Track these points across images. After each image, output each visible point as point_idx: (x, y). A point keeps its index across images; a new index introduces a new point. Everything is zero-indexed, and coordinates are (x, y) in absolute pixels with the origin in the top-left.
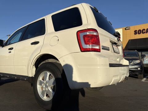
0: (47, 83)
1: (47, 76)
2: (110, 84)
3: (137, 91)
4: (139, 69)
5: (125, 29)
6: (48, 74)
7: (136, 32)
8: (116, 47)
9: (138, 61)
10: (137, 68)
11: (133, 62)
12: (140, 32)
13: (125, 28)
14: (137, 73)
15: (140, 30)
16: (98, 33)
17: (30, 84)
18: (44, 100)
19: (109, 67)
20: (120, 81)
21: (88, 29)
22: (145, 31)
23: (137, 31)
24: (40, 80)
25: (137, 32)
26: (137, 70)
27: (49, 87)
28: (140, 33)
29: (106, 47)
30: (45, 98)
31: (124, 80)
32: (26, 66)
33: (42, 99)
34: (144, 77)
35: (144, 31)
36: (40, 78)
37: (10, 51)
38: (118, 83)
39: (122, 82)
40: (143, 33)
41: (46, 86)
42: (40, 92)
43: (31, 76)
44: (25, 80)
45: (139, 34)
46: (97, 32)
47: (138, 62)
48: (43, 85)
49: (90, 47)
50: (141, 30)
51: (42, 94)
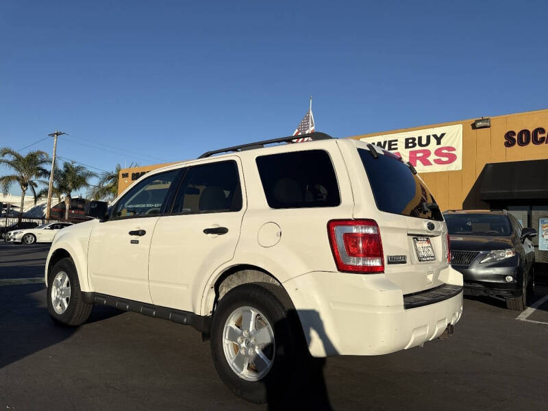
0: (250, 336)
1: (250, 320)
2: (406, 348)
3: (490, 355)
4: (510, 279)
5: (474, 126)
6: (254, 313)
7: (510, 139)
8: (426, 244)
9: (508, 254)
10: (503, 277)
11: (491, 255)
12: (526, 138)
13: (473, 121)
14: (503, 293)
15: (526, 132)
16: (378, 230)
17: (201, 333)
18: (243, 377)
19: (404, 310)
20: (434, 335)
21: (356, 219)
22: (545, 135)
23: (513, 133)
24: (231, 328)
25: (516, 137)
26: (502, 282)
27: (257, 347)
28: (527, 143)
29: (397, 256)
30: (245, 374)
31: (444, 333)
32: (188, 286)
33: (238, 374)
34: (529, 303)
35: (540, 136)
36: (231, 323)
37: (134, 237)
38: (427, 343)
39: (438, 338)
40: (536, 142)
41: (248, 343)
42: (231, 358)
43: (203, 315)
44: (183, 323)
45: (522, 144)
46: (377, 226)
47: (507, 256)
48: (239, 340)
49: (361, 264)
50: (531, 131)
51: (237, 364)
